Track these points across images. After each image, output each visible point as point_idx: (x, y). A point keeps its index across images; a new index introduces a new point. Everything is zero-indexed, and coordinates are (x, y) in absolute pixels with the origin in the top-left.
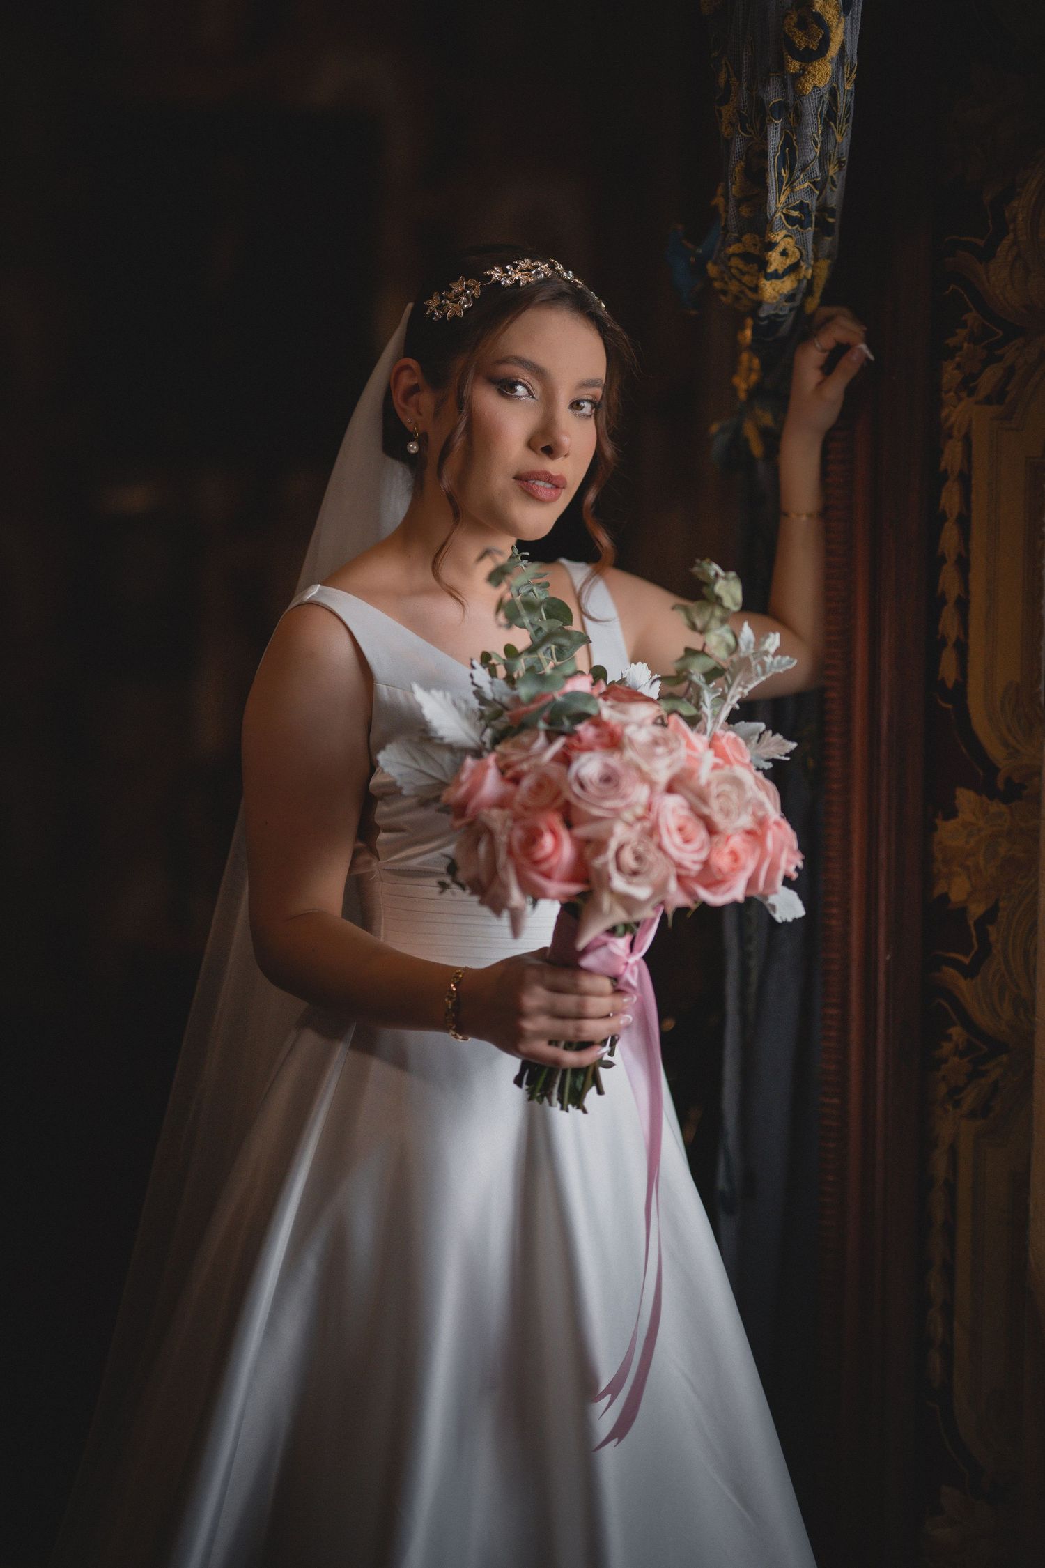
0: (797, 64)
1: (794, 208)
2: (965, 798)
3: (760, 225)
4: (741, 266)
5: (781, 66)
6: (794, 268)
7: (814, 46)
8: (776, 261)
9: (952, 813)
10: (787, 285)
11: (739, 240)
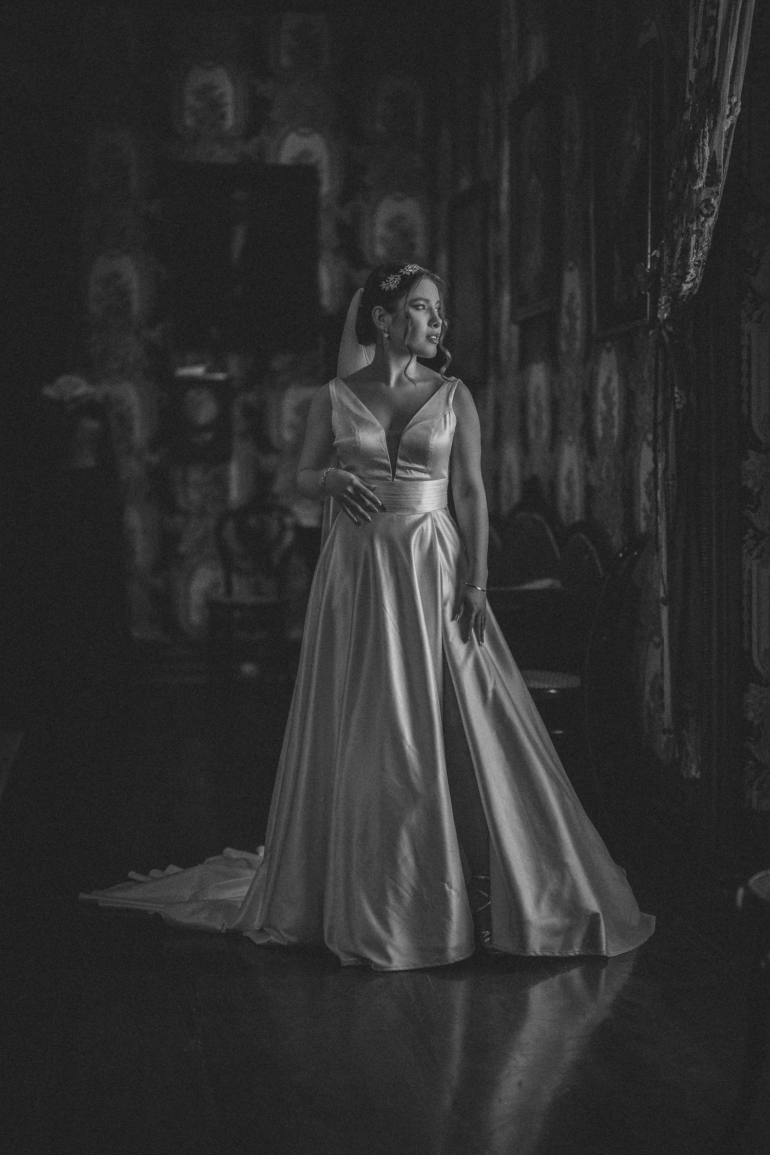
0: (703, 218)
1: (697, 262)
2: (752, 453)
3: (685, 267)
4: (675, 279)
5: (698, 218)
6: (694, 280)
7: (709, 213)
8: (689, 278)
9: (747, 458)
10: (690, 285)
11: (676, 271)
